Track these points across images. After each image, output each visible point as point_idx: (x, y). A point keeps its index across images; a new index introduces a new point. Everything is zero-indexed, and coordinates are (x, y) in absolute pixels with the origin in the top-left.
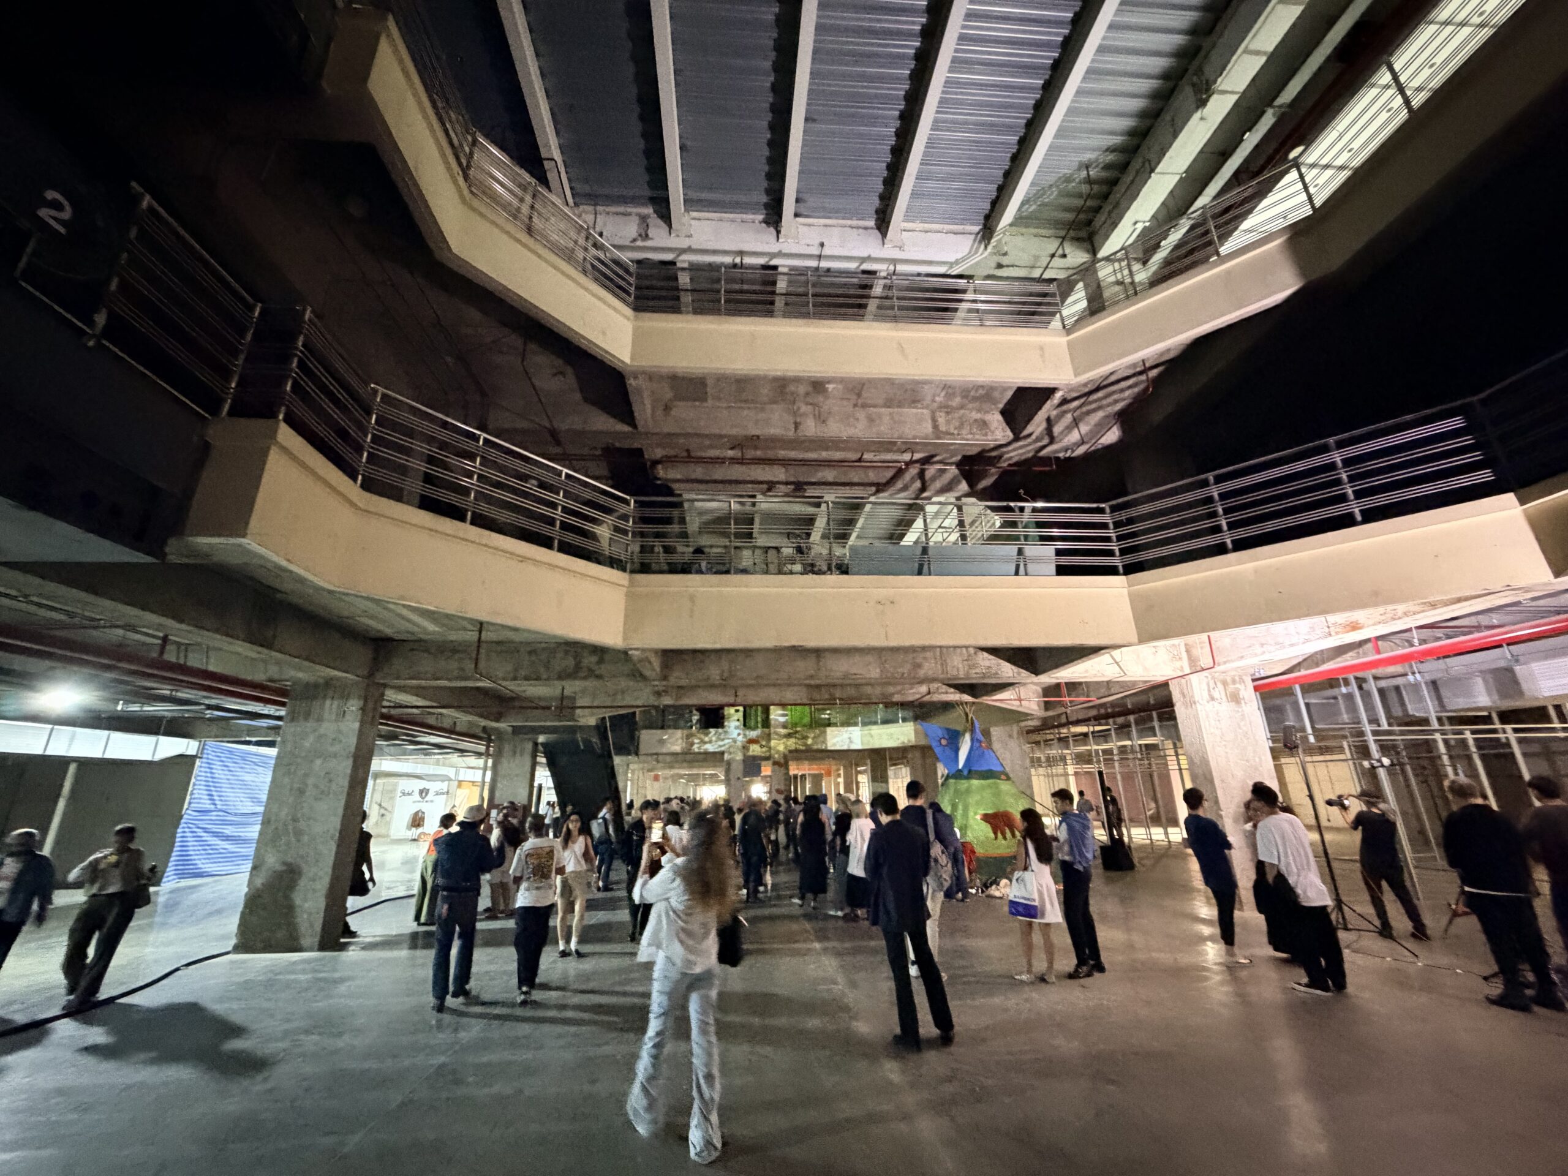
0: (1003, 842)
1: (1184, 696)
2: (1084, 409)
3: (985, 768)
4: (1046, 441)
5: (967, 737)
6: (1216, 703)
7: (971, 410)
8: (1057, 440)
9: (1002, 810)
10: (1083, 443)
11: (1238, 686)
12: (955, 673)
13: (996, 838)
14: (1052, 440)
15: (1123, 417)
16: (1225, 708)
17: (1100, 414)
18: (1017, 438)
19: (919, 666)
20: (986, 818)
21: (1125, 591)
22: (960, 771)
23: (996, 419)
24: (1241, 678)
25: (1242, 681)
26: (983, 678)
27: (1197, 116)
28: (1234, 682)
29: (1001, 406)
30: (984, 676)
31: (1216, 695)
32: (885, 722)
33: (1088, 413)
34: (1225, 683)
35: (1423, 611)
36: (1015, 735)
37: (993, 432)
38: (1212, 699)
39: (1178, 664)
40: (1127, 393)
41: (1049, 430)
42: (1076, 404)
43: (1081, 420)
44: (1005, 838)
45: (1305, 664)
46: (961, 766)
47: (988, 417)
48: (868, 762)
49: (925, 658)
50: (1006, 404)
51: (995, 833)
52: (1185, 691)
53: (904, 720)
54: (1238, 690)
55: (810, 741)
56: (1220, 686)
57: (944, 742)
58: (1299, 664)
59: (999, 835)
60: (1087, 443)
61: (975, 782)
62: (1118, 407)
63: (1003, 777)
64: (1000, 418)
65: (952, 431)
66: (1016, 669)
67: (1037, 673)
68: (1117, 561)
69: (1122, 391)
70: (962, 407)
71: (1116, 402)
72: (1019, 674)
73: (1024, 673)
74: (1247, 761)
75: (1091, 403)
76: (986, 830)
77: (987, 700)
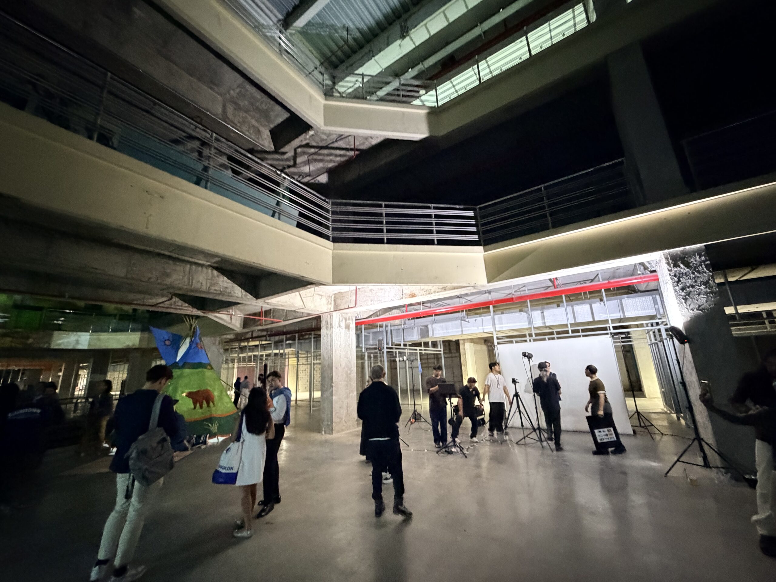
0: (200, 411)
1: (327, 324)
2: (315, 157)
3: (197, 361)
4: (291, 163)
5: (188, 341)
6: (340, 329)
7: (252, 117)
8: (297, 166)
9: (203, 388)
10: (309, 175)
11: (350, 321)
12: (198, 286)
13: (195, 408)
14: (295, 165)
15: (331, 172)
16: (343, 331)
17: (321, 165)
18: (276, 152)
19: (168, 275)
20: (189, 395)
21: (331, 252)
22: (177, 363)
23: (266, 134)
24: (352, 318)
25: (352, 319)
26: (219, 294)
27: (399, 42)
28: (349, 319)
29: (272, 126)
30: (221, 293)
31: (341, 325)
32: (115, 330)
33: (316, 160)
34: (346, 319)
35: (440, 292)
36: (217, 343)
37: (263, 140)
38: (340, 326)
39: (329, 306)
40: (338, 159)
41: (295, 158)
42: (312, 150)
43: (312, 162)
44: (201, 407)
45: (374, 315)
46: (177, 360)
47: (262, 129)
48: (92, 361)
49: (175, 270)
50: (275, 127)
51: (195, 403)
52: (329, 321)
53: (133, 330)
54: (350, 323)
55: (31, 341)
56: (344, 320)
57: (167, 343)
58: (372, 315)
59: (198, 405)
60: (312, 176)
61: (187, 371)
62: (331, 165)
63: (209, 367)
64: (269, 134)
65: (236, 122)
66: (244, 293)
67: (257, 296)
68: (329, 233)
69: (336, 156)
70: (247, 111)
71: (331, 161)
72: (246, 296)
73: (249, 296)
74: (347, 358)
75: (321, 154)
76: (189, 403)
77: (212, 316)
